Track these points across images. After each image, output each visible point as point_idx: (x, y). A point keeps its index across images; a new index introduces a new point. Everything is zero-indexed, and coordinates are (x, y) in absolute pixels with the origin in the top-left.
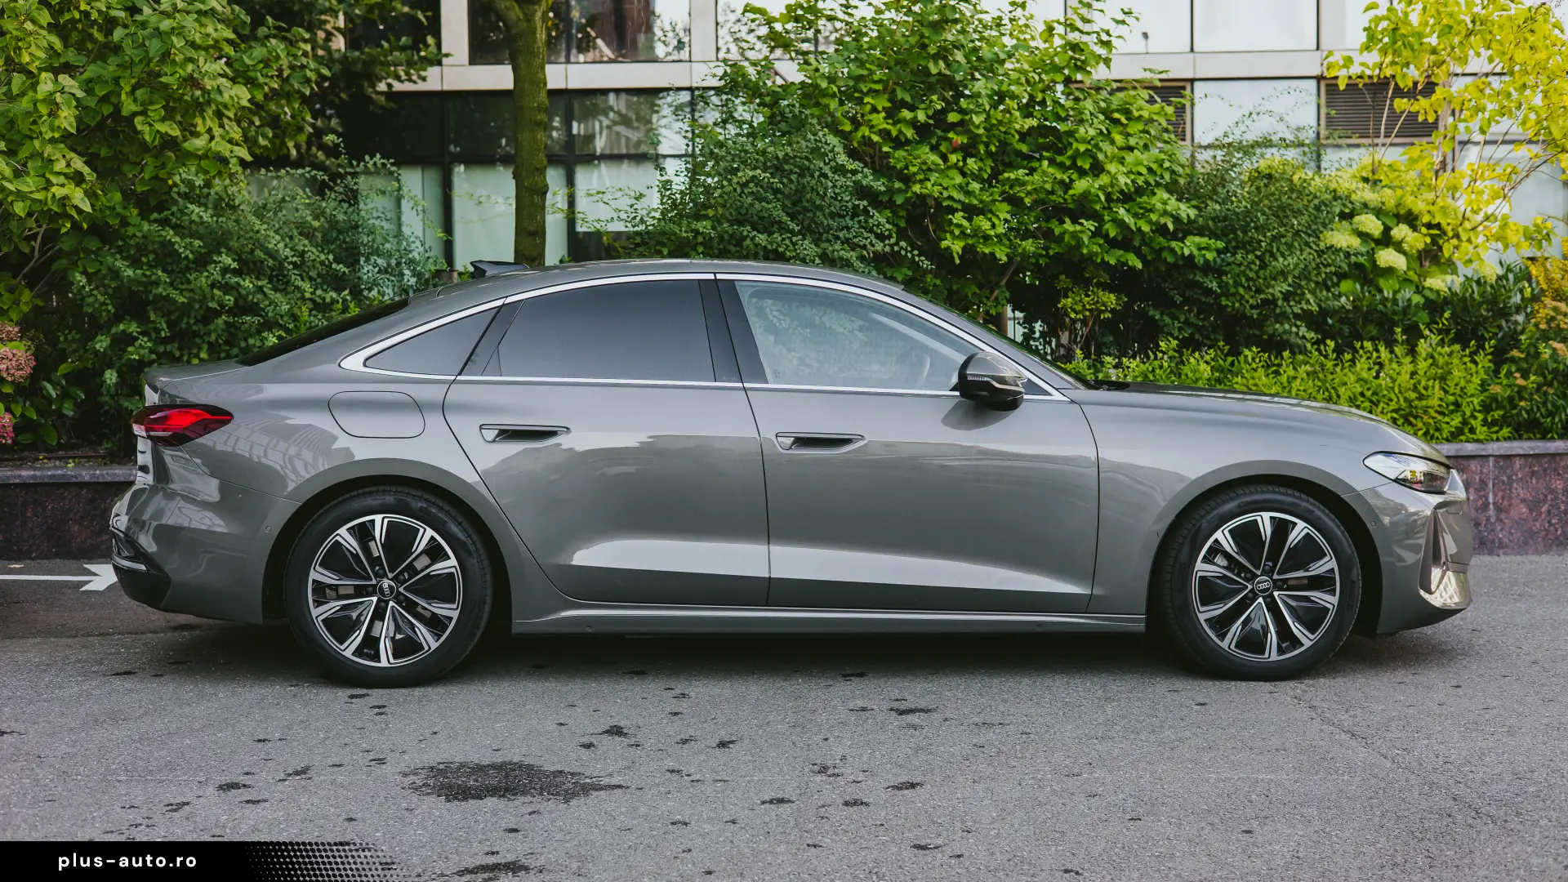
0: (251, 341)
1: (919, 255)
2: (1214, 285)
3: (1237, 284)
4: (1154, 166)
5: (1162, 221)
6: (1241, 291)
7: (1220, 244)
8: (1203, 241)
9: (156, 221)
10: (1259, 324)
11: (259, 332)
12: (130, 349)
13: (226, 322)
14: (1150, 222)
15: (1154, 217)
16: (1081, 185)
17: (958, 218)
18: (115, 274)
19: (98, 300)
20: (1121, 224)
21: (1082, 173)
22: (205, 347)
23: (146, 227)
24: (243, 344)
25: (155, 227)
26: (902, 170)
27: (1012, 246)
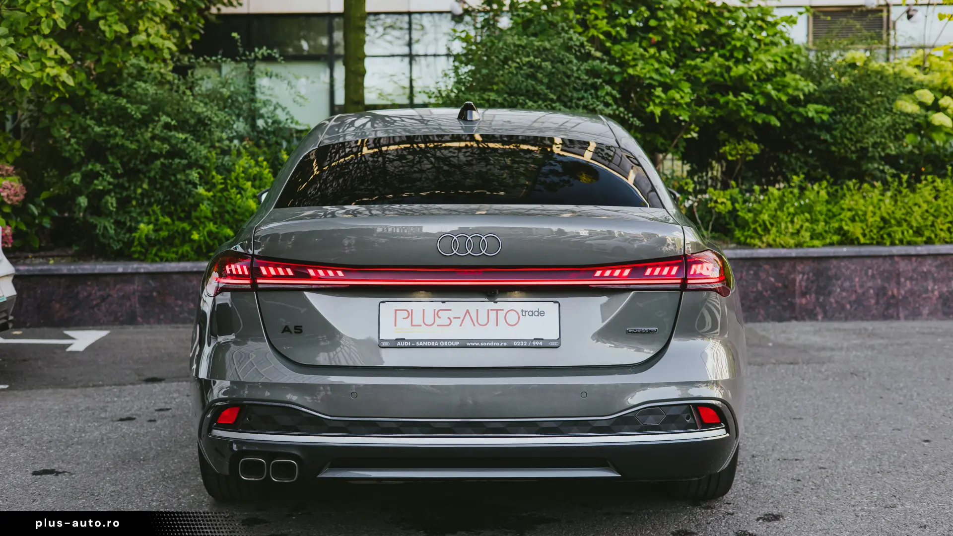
0: (179, 176)
1: (633, 117)
2: (828, 137)
3: (843, 137)
4: (786, 57)
5: (796, 93)
6: (846, 141)
7: (830, 109)
8: (819, 107)
9: (112, 93)
10: (856, 164)
11: (184, 171)
12: (96, 182)
13: (162, 164)
14: (787, 94)
15: (790, 91)
16: (739, 70)
17: (658, 91)
18: (85, 129)
19: (73, 147)
20: (767, 96)
21: (737, 62)
22: (147, 180)
23: (105, 97)
24: (173, 178)
25: (112, 97)
26: (619, 59)
27: (693, 111)
